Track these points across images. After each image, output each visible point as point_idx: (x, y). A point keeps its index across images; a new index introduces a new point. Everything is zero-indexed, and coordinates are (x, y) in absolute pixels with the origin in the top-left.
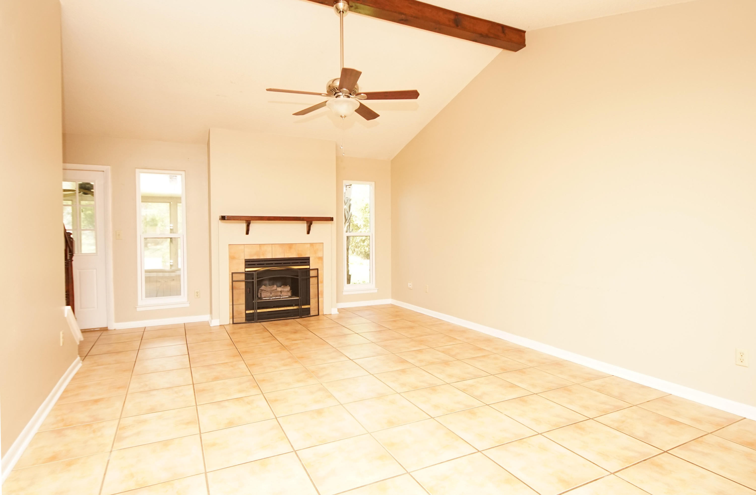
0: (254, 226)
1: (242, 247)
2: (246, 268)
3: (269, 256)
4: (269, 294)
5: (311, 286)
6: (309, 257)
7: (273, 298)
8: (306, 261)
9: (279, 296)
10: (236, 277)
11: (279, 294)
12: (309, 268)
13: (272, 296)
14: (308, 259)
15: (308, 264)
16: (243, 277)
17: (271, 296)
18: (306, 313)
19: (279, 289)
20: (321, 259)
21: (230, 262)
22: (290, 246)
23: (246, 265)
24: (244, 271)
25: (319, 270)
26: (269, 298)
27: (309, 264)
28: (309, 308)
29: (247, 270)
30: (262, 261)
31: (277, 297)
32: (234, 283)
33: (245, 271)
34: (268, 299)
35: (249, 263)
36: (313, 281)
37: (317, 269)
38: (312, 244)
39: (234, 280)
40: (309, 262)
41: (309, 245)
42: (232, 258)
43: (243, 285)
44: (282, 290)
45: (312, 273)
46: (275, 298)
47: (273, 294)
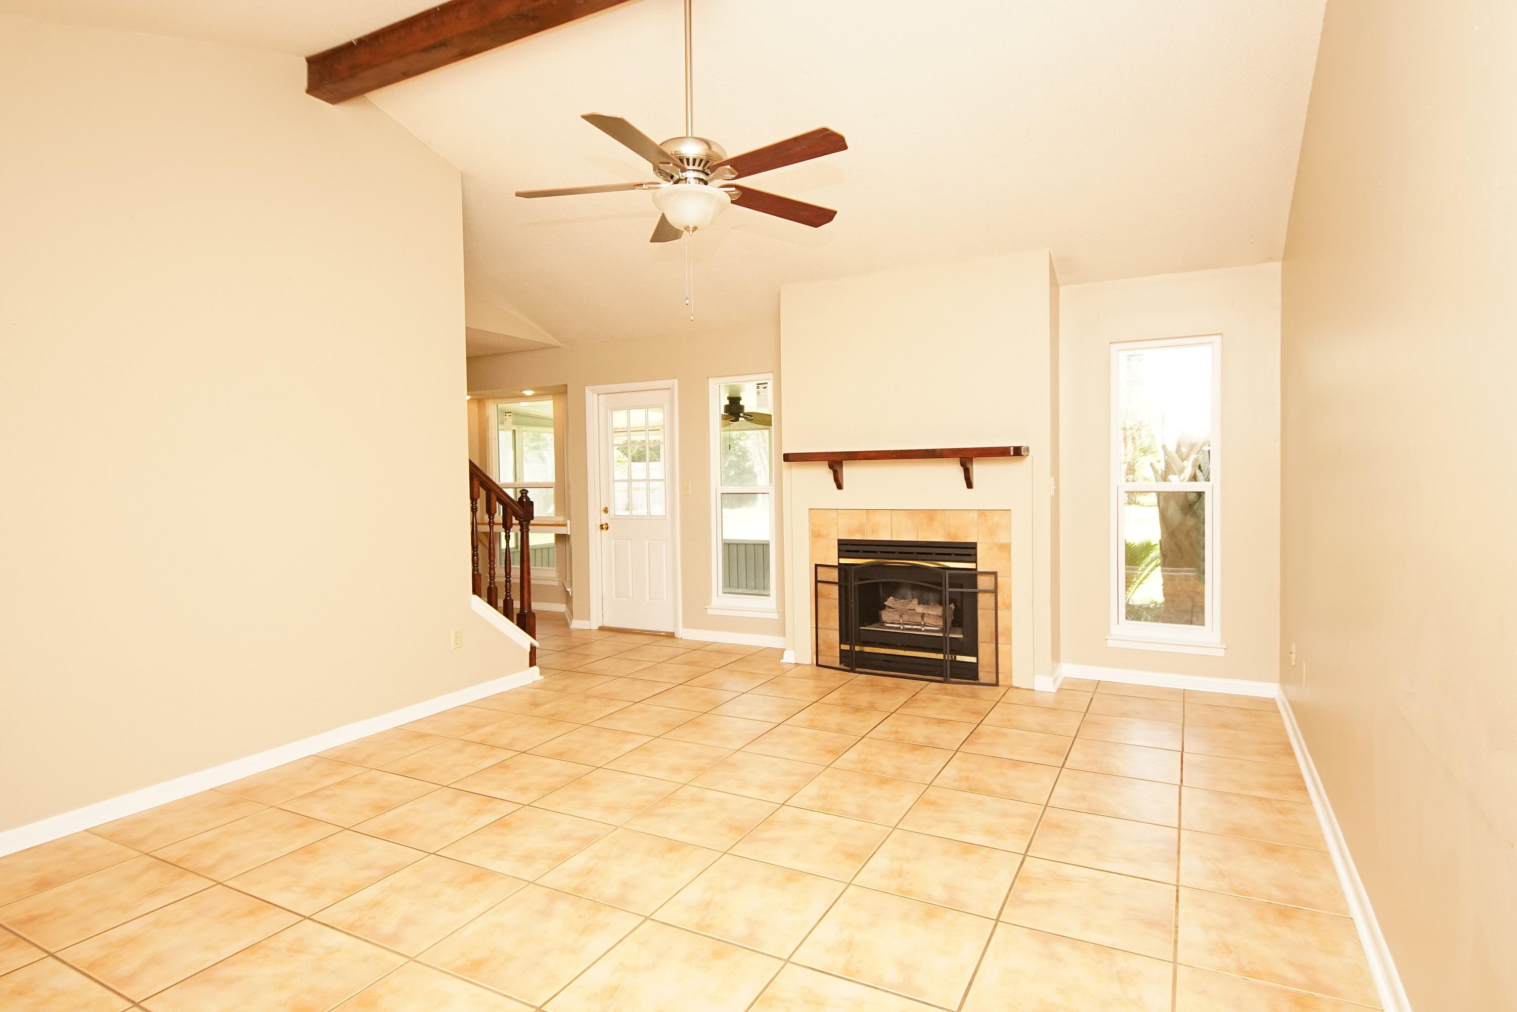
0: (849, 471)
1: (833, 514)
2: (839, 557)
3: (885, 536)
4: (897, 617)
5: (980, 612)
6: (976, 544)
7: (906, 626)
8: (968, 551)
9: (918, 625)
10: (823, 574)
11: (919, 619)
12: (976, 569)
13: (903, 621)
14: (973, 546)
15: (972, 558)
16: (834, 575)
17: (901, 622)
18: (970, 674)
19: (920, 609)
20: (1006, 548)
21: (812, 543)
22: (931, 515)
23: (839, 550)
24: (837, 564)
25: (998, 575)
26: (898, 626)
27: (975, 560)
28: (976, 665)
29: (842, 561)
30: (872, 545)
31: (914, 627)
32: (819, 584)
33: (839, 564)
34: (896, 628)
35: (846, 547)
36: (984, 601)
37: (995, 574)
38: (982, 512)
39: (819, 579)
40: (976, 555)
41: (975, 514)
42: (816, 535)
43: (835, 590)
44: (925, 611)
45: (983, 583)
46: (910, 627)
47: (905, 617)
